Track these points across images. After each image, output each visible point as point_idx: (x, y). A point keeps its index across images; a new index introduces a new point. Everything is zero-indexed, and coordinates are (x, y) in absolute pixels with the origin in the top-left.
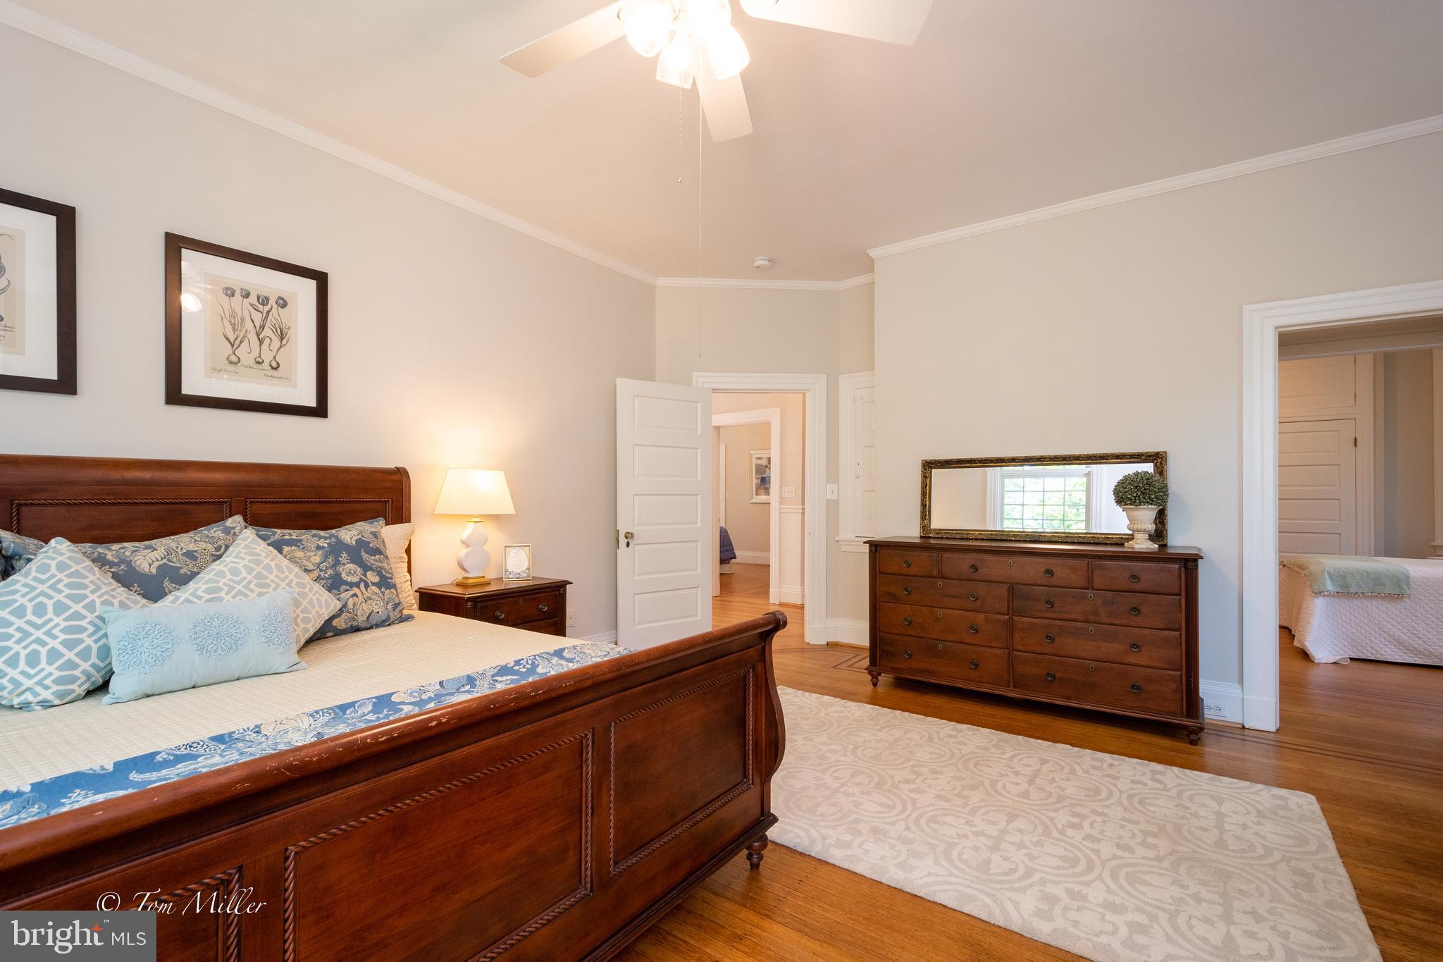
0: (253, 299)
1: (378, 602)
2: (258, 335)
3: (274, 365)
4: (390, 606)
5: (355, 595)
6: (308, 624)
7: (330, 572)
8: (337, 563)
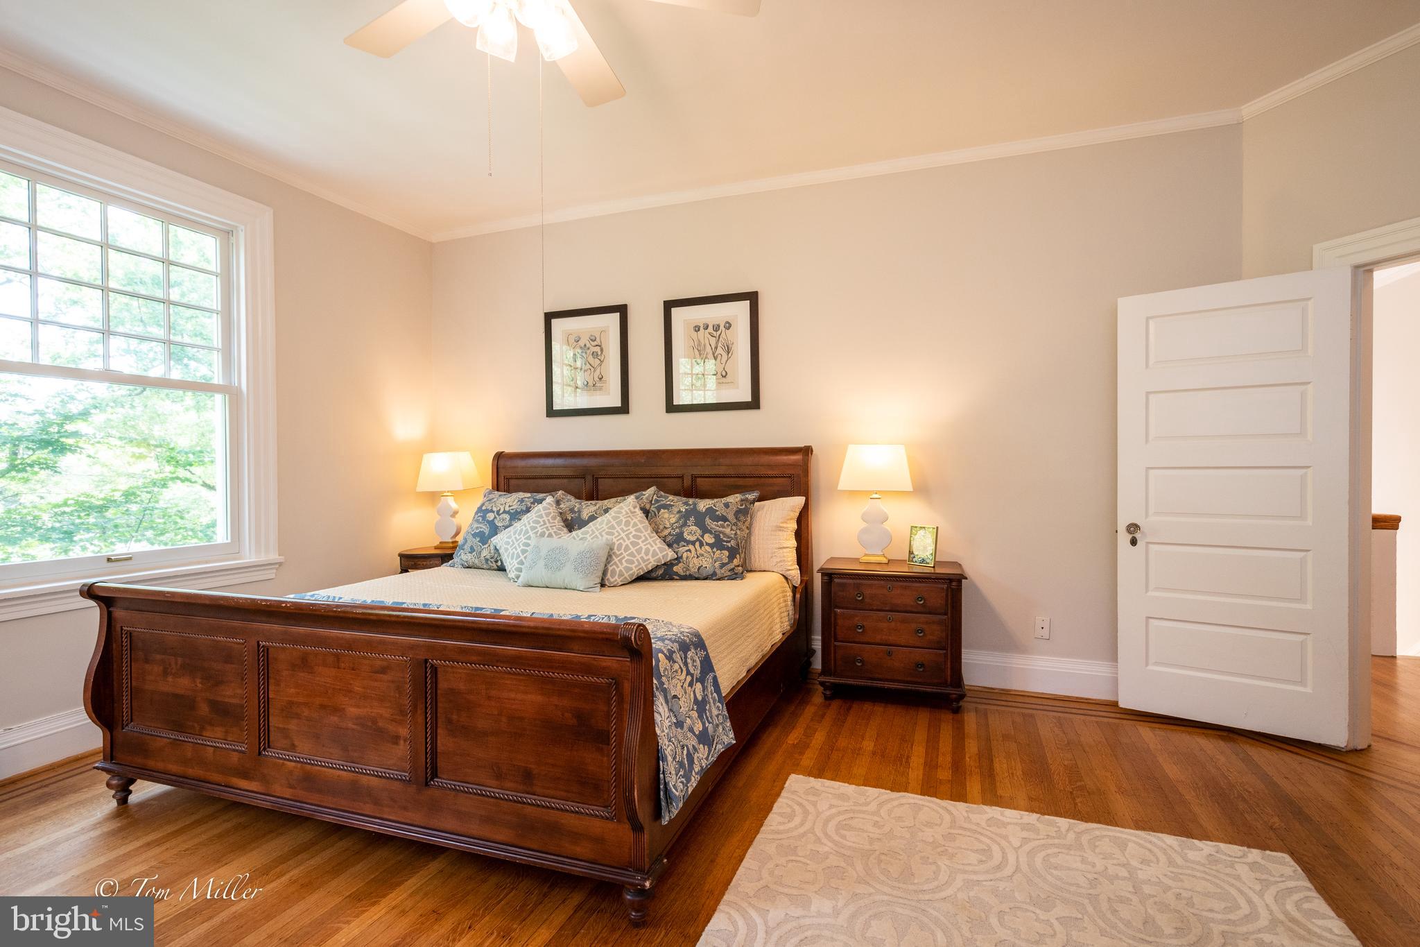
1: (708, 560)
3: (724, 374)
4: (717, 564)
5: (689, 551)
7: (677, 530)
8: (685, 524)
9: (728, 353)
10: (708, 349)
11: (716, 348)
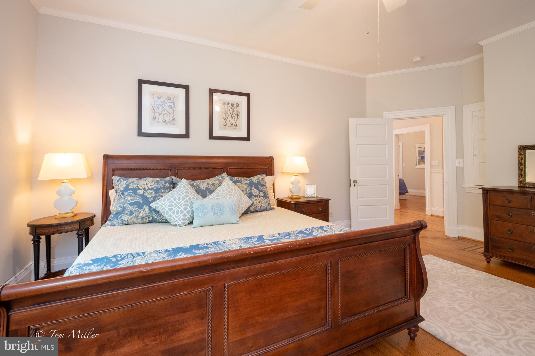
0: (230, 105)
1: (263, 203)
2: (231, 116)
3: (236, 125)
4: (267, 204)
5: (256, 200)
6: (242, 208)
7: (249, 191)
8: (251, 189)
9: (238, 116)
10: (229, 113)
11: (233, 113)
